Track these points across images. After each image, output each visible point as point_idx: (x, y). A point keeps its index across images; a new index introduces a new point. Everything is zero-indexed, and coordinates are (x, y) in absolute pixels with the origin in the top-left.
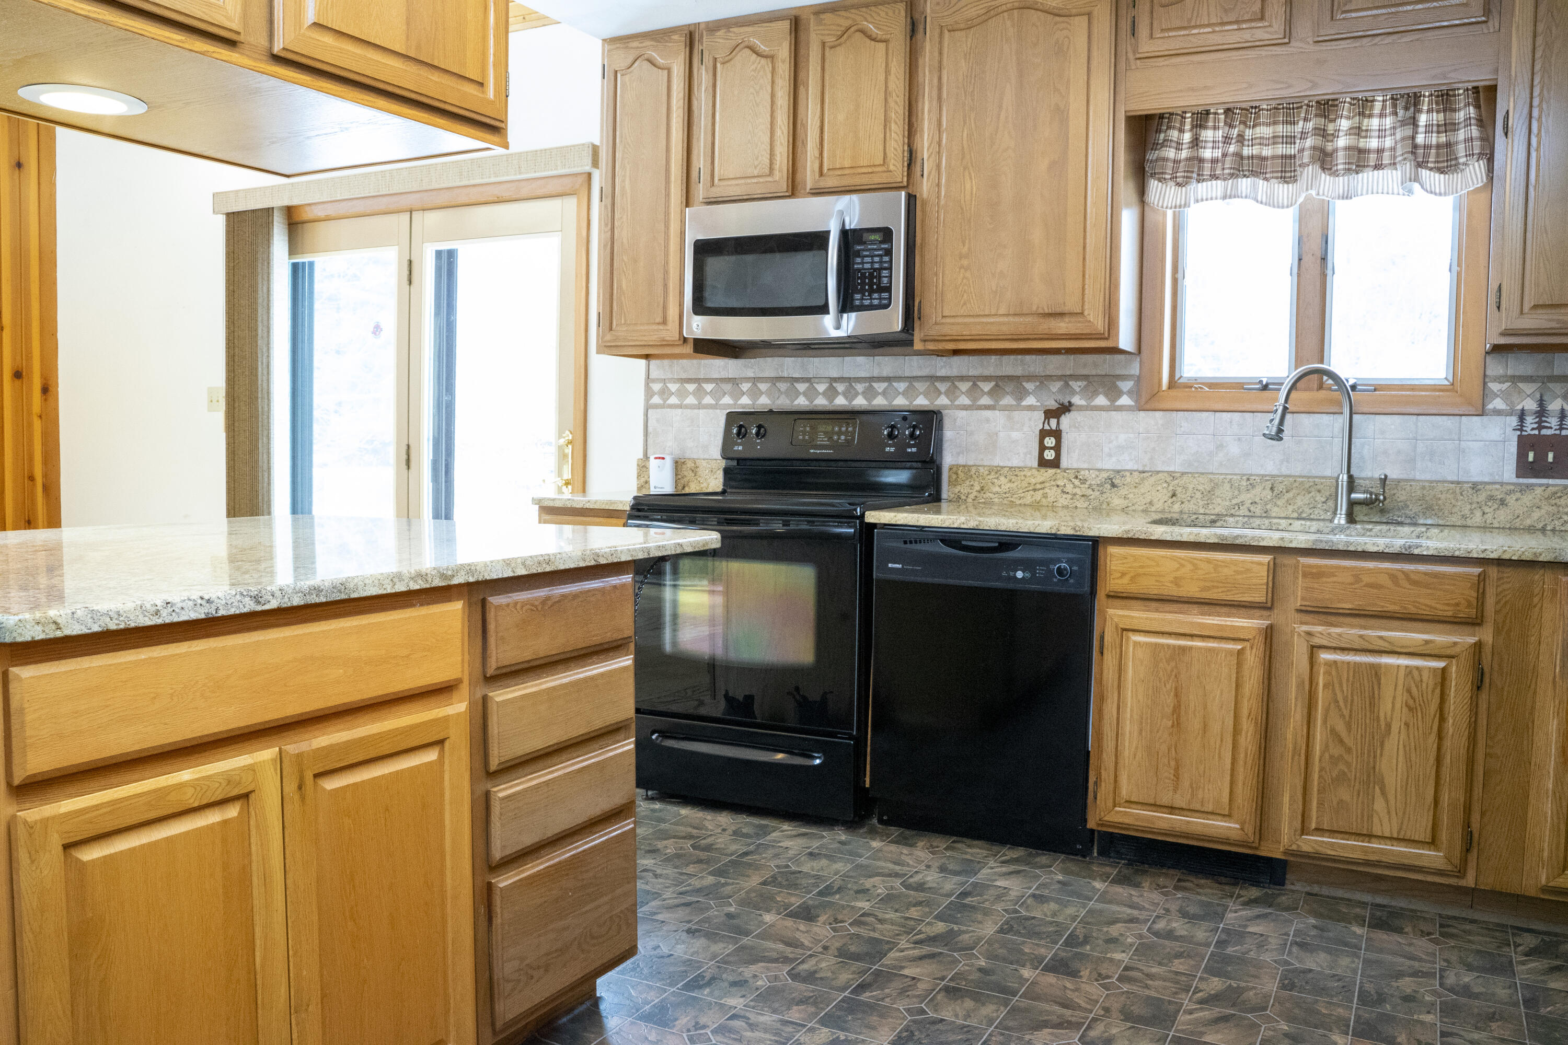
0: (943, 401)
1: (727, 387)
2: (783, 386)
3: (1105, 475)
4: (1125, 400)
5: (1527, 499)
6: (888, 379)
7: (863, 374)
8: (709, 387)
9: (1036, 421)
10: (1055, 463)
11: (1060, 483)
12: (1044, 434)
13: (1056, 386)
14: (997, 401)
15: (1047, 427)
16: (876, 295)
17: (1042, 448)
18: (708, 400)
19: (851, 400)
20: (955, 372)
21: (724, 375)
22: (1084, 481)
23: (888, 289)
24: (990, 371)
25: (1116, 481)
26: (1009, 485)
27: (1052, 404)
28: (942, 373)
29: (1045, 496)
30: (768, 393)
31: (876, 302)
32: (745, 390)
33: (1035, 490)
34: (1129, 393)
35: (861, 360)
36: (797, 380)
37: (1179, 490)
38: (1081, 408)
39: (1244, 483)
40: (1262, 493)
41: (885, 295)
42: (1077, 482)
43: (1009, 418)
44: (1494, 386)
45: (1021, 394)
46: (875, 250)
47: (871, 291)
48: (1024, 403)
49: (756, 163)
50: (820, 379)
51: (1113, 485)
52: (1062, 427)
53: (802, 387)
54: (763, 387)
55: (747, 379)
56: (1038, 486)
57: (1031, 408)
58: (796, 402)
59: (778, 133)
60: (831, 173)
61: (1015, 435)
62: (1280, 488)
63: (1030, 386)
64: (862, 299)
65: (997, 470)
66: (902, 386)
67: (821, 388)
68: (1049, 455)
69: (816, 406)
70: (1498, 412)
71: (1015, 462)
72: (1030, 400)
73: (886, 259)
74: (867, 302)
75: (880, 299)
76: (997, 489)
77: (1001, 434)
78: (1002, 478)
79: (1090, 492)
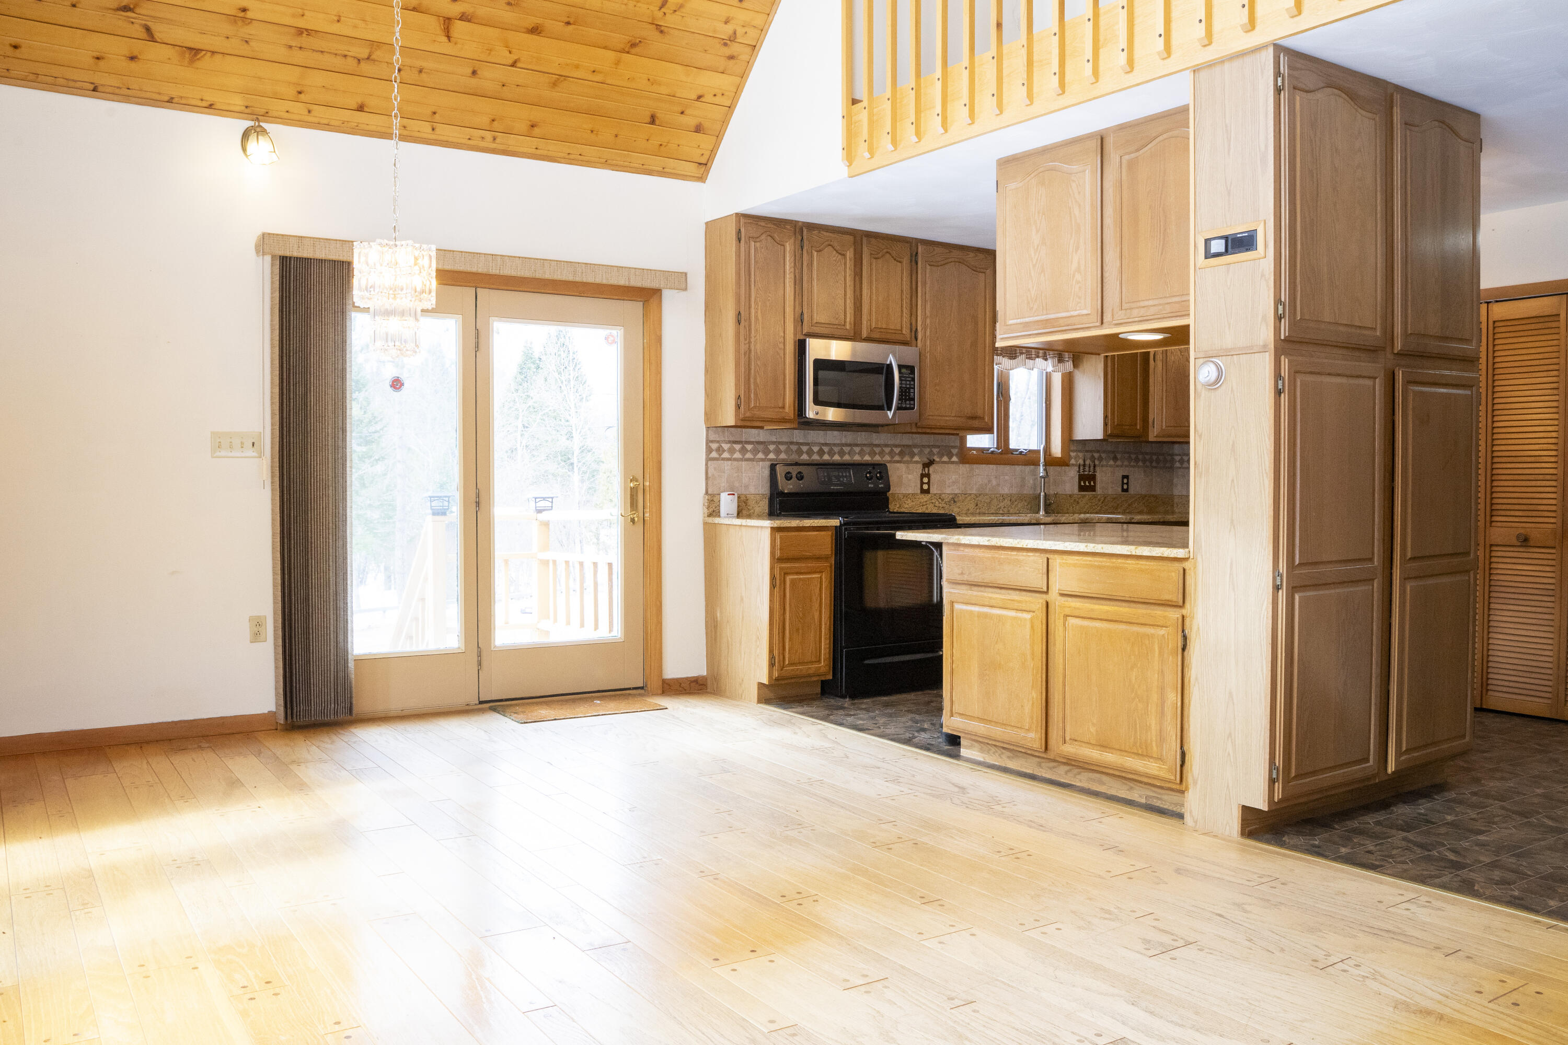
0: (887, 458)
1: (761, 447)
2: (794, 448)
3: (951, 496)
4: (955, 459)
5: (1084, 500)
6: (850, 445)
7: (838, 442)
8: (749, 447)
9: (918, 469)
10: (927, 492)
11: (933, 501)
12: (922, 476)
13: (927, 451)
14: (902, 458)
15: (924, 473)
16: (908, 402)
17: (922, 483)
18: (749, 455)
19: (832, 458)
20: (882, 442)
21: (757, 439)
22: (943, 500)
23: (913, 399)
24: (898, 442)
25: (956, 500)
26: (912, 503)
27: (926, 461)
28: (877, 442)
29: (927, 508)
30: (786, 452)
31: (908, 406)
32: (771, 449)
33: (923, 505)
34: (957, 455)
35: (836, 433)
36: (802, 444)
37: (979, 502)
38: (938, 462)
39: (1001, 498)
40: (1007, 502)
41: (912, 402)
42: (940, 500)
43: (908, 467)
44: (1072, 454)
45: (912, 455)
46: (907, 377)
47: (906, 400)
48: (914, 460)
49: (837, 316)
50: (815, 444)
51: (955, 502)
52: (931, 472)
53: (805, 448)
54: (782, 447)
55: (773, 443)
56: (924, 503)
57: (917, 462)
58: (802, 458)
59: (848, 301)
60: (875, 330)
61: (910, 477)
62: (1013, 499)
63: (916, 451)
64: (901, 404)
65: (906, 496)
66: (857, 449)
67: (816, 449)
68: (925, 487)
69: (813, 460)
70: (1073, 465)
71: (910, 491)
72: (916, 458)
73: (912, 383)
74: (904, 406)
75: (910, 404)
76: (907, 506)
77: (904, 476)
78: (909, 500)
79: (945, 505)
